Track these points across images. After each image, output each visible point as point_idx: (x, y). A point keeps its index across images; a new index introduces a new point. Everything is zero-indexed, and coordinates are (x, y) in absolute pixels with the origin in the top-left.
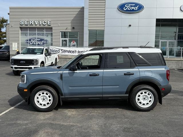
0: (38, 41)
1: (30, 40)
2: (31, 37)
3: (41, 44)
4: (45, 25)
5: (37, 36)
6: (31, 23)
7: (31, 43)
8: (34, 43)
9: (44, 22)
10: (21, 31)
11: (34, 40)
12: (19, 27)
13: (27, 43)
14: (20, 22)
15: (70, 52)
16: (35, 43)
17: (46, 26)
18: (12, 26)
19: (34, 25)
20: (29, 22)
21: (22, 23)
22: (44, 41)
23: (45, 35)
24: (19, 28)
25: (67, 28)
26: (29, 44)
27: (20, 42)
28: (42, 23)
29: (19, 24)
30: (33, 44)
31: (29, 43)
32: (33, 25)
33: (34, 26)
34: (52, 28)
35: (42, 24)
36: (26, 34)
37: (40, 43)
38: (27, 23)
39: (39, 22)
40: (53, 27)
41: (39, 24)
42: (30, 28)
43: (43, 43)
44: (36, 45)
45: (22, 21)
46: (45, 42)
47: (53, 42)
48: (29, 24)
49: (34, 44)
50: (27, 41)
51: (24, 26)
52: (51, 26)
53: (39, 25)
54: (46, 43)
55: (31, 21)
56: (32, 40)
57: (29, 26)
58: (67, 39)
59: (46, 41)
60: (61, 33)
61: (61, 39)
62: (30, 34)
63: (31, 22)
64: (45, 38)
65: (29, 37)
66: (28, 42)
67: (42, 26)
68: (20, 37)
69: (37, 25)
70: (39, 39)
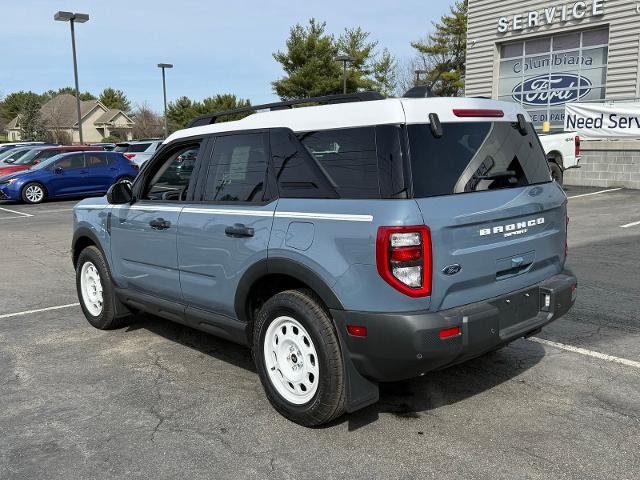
0: (554, 86)
1: (527, 86)
2: (534, 73)
3: (565, 97)
4: (581, 19)
5: (551, 70)
6: (533, 22)
7: (531, 96)
8: (541, 97)
9: (579, 8)
10: (502, 57)
11: (541, 83)
12: (493, 42)
13: (519, 97)
14: (496, 26)
16: (545, 95)
17: (587, 23)
18: (473, 43)
19: (543, 28)
20: (524, 21)
21: (503, 28)
22: (575, 85)
23: (580, 60)
24: (495, 47)
26: (525, 100)
27: (496, 95)
28: (571, 14)
29: (495, 31)
30: (536, 101)
31: (525, 96)
32: (538, 27)
33: (543, 31)
34: (608, 25)
36: (514, 67)
37: (558, 93)
38: (518, 24)
39: (559, 14)
40: (611, 23)
41: (558, 20)
43: (571, 91)
44: (546, 101)
45: (503, 21)
46: (579, 88)
47: (608, 84)
48: (525, 26)
49: (540, 101)
50: (519, 89)
51: (509, 37)
52: (604, 18)
53: (558, 26)
54: (582, 91)
55: (531, 14)
56: (533, 87)
57: (525, 35)
59: (583, 83)
62: (530, 64)
63: (533, 16)
64: (579, 70)
66: (522, 93)
67: (570, 26)
68: (496, 77)
69: (551, 25)
70: (559, 77)
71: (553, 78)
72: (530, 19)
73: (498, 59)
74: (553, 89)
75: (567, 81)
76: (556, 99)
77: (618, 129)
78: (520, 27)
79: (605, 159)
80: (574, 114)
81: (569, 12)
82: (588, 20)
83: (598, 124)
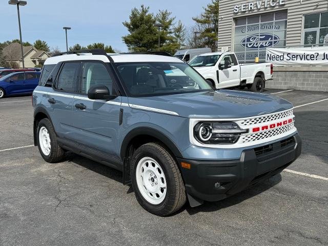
0: (261, 39)
1: (248, 40)
2: (252, 33)
3: (267, 45)
4: (274, 7)
5: (260, 31)
6: (251, 8)
7: (250, 44)
8: (255, 45)
9: (273, 1)
10: (236, 25)
11: (255, 38)
12: (232, 18)
13: (244, 45)
14: (233, 9)
15: (305, 57)
16: (256, 44)
17: (277, 9)
18: (222, 18)
20: (247, 7)
21: (236, 10)
22: (272, 39)
23: (274, 27)
24: (232, 20)
25: (317, 6)
26: (247, 47)
27: (233, 45)
28: (269, 4)
29: (233, 12)
30: (253, 47)
31: (247, 45)
32: (254, 10)
33: (256, 12)
34: (287, 10)
36: (242, 30)
37: (263, 43)
39: (263, 4)
40: (289, 8)
41: (263, 7)
43: (269, 42)
44: (257, 47)
45: (236, 7)
46: (273, 40)
47: (287, 39)
48: (247, 10)
49: (255, 47)
50: (244, 41)
51: (239, 15)
52: (285, 6)
53: (263, 10)
54: (275, 42)
55: (250, 4)
56: (251, 40)
57: (247, 14)
58: (318, 30)
59: (275, 38)
60: (304, 17)
61: (304, 31)
62: (250, 29)
63: (251, 5)
64: (273, 32)
65: (245, 36)
66: (246, 43)
67: (269, 10)
68: (233, 34)
69: (260, 9)
70: (264, 35)
71: (261, 36)
72: (250, 6)
73: (234, 26)
74: (261, 41)
75: (267, 37)
76: (262, 46)
77: (291, 61)
78: (245, 10)
79: (286, 75)
80: (270, 53)
81: (269, 3)
82: (277, 7)
83: (282, 59)
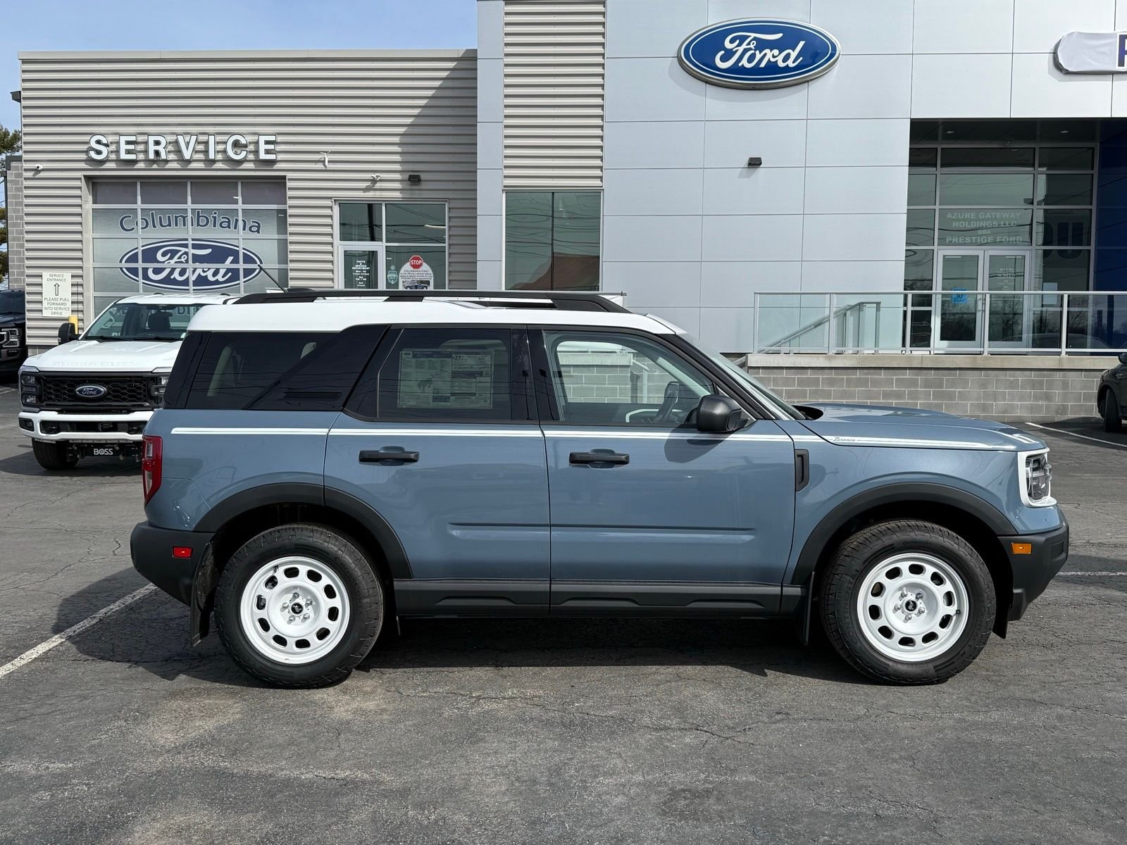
1: (150, 255)
2: (160, 234)
3: (219, 277)
4: (240, 162)
5: (191, 233)
6: (157, 153)
7: (157, 271)
9: (236, 144)
10: (95, 202)
11: (174, 253)
12: (80, 174)
13: (134, 271)
14: (85, 147)
16: (183, 272)
17: (249, 169)
18: (37, 170)
19: (175, 165)
20: (141, 147)
21: (99, 152)
22: (236, 261)
23: (241, 224)
24: (83, 184)
25: (374, 181)
26: (146, 277)
27: (89, 265)
28: (225, 151)
29: (83, 156)
30: (168, 280)
31: (145, 270)
32: (166, 161)
33: (173, 169)
34: (284, 177)
35: (220, 157)
36: (124, 221)
37: (208, 270)
39: (201, 147)
40: (289, 175)
41: (201, 156)
42: (146, 181)
45: (98, 142)
46: (241, 266)
47: (291, 265)
48: (141, 156)
49: (175, 282)
50: (134, 259)
51: (111, 169)
52: (278, 166)
53: (201, 165)
54: (248, 272)
55: (151, 139)
56: (159, 257)
57: (141, 170)
58: (380, 247)
59: (248, 259)
60: (336, 209)
61: (340, 247)
62: (150, 220)
63: (157, 143)
64: (240, 239)
65: (141, 239)
66: (140, 265)
67: (221, 169)
68: (89, 235)
69: (189, 161)
70: (206, 247)
71: (195, 246)
72: (152, 148)
73: (89, 205)
74: (197, 265)
75: (219, 254)
76: (201, 281)
81: (220, 147)
82: (251, 165)
